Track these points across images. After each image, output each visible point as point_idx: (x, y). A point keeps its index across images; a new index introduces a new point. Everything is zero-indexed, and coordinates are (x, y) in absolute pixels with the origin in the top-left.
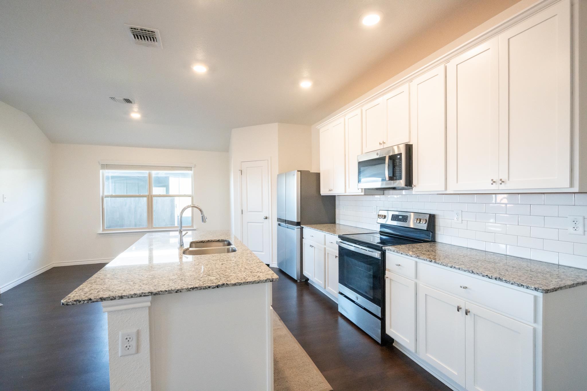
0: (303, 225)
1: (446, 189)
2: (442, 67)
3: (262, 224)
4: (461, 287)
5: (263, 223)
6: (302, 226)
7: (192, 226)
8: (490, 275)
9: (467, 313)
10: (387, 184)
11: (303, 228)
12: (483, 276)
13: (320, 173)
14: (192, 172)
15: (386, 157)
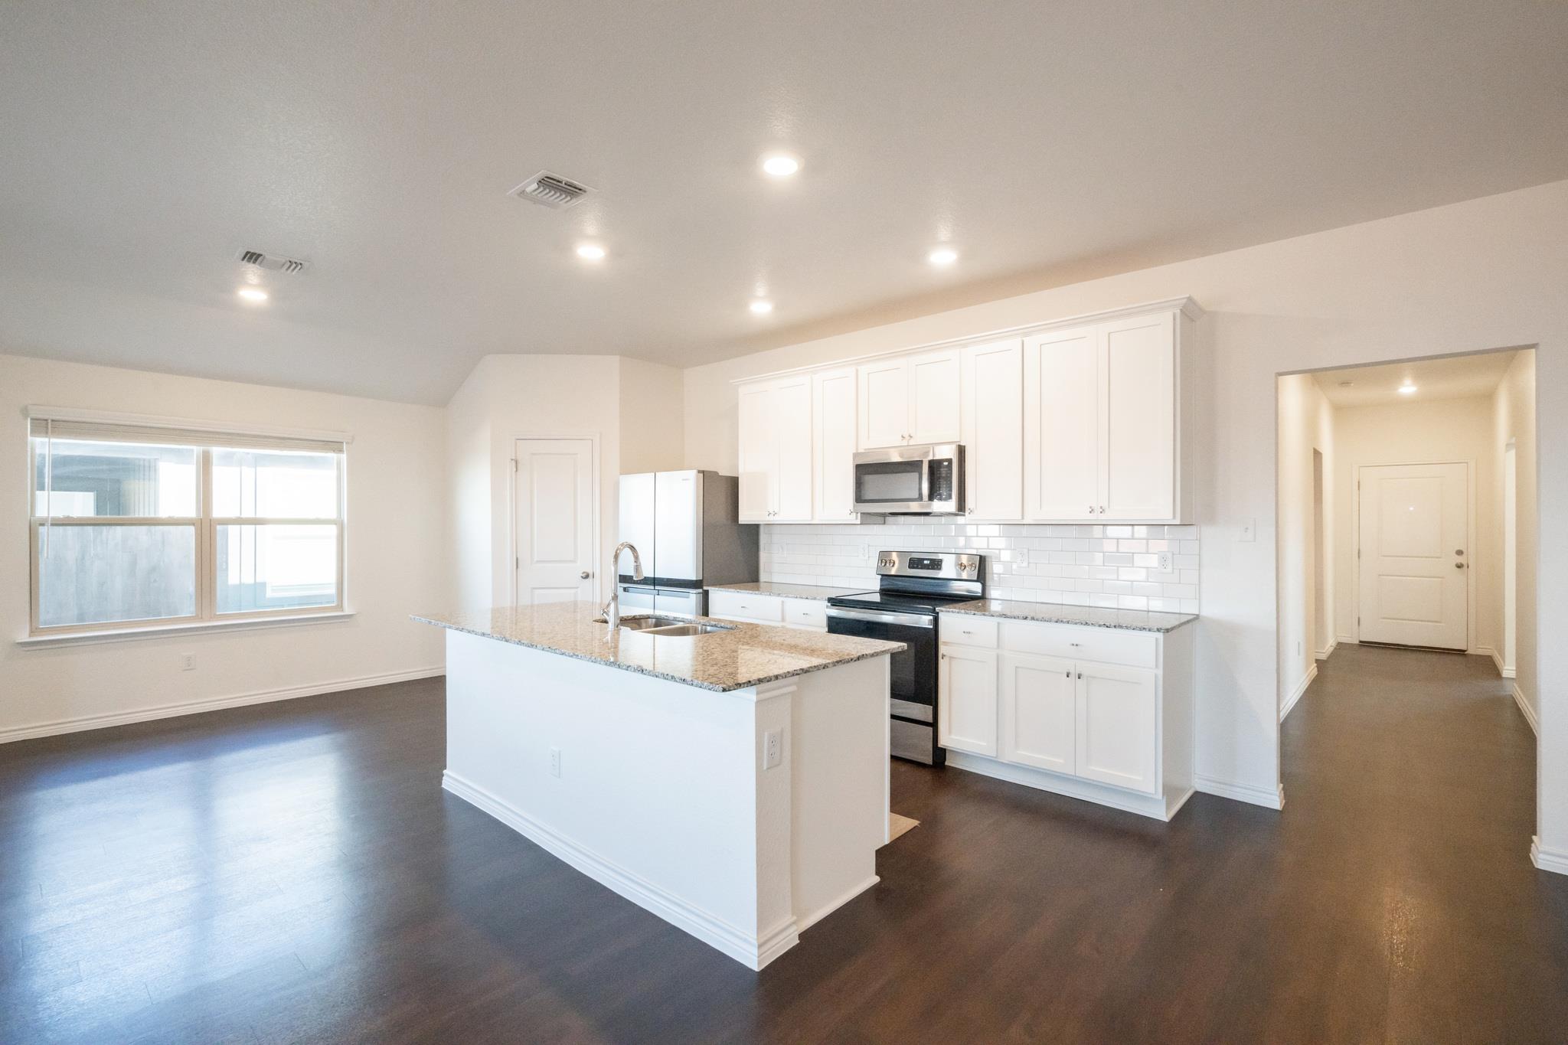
0: (708, 586)
1: (1023, 518)
2: (1017, 342)
3: (573, 591)
4: (1073, 645)
5: (577, 588)
6: (705, 588)
7: (340, 606)
8: (1108, 624)
9: (1079, 677)
10: (922, 506)
11: (708, 591)
12: (1100, 626)
13: (738, 478)
14: (344, 456)
15: (922, 461)
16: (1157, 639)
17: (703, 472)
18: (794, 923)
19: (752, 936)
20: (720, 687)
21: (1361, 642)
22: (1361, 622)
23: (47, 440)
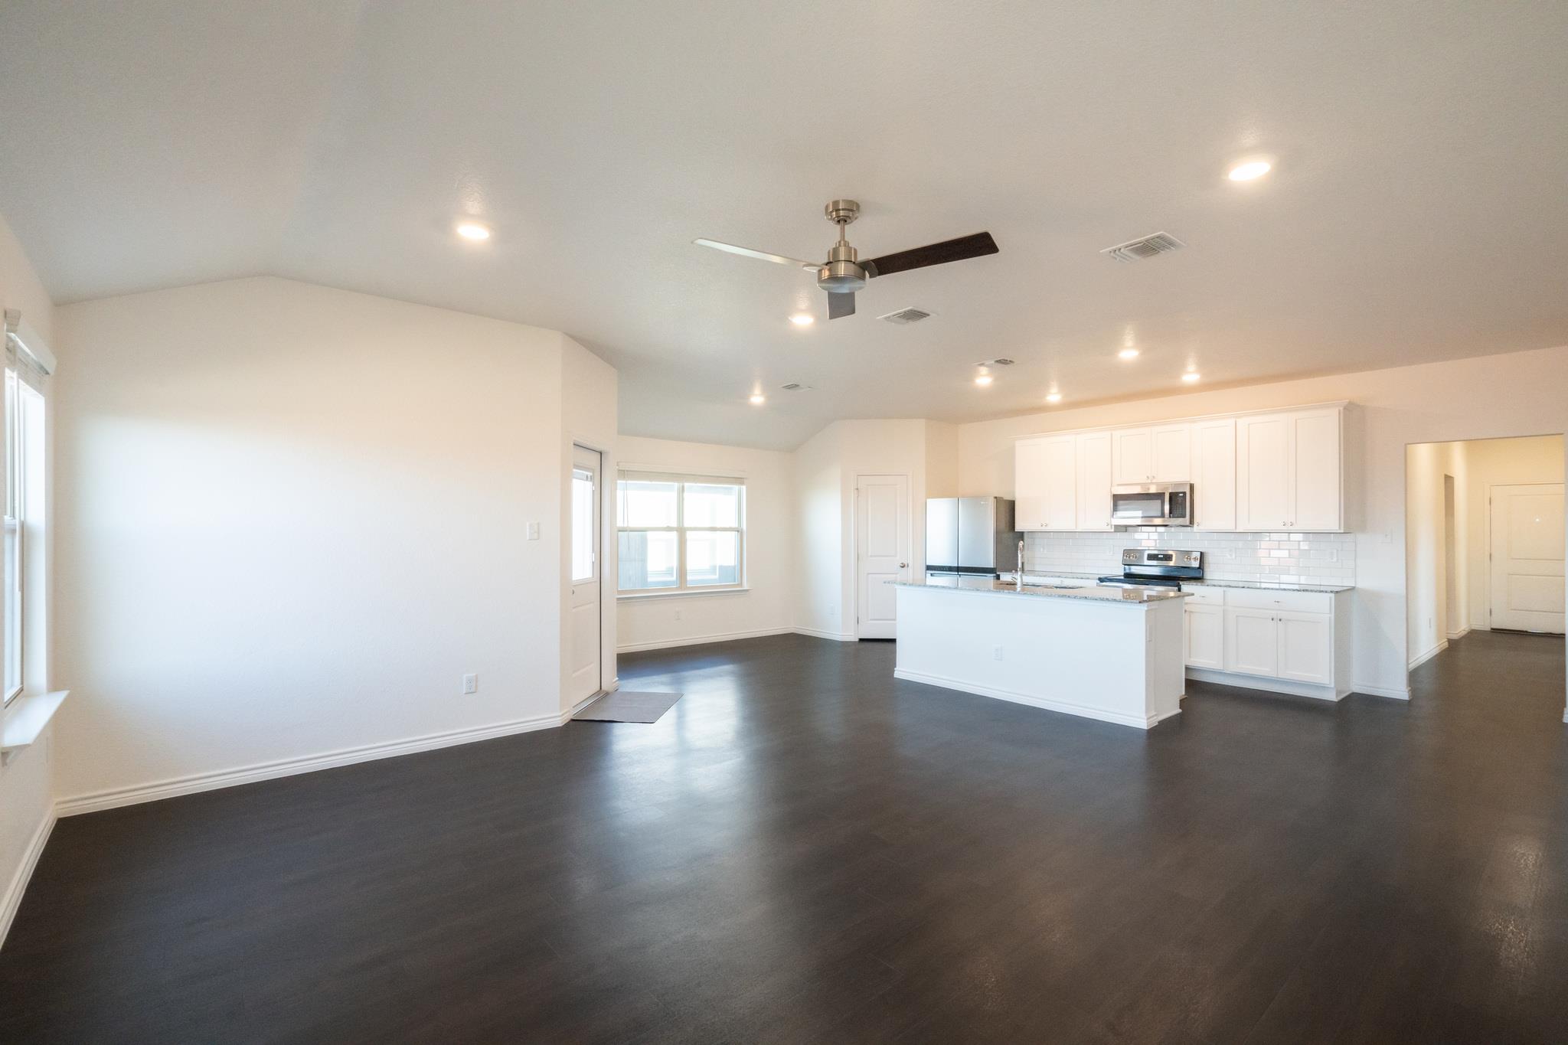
1: (1235, 528)
2: (1231, 422)
4: (1276, 602)
5: (896, 574)
6: (998, 573)
7: (741, 584)
8: (1299, 589)
9: (1280, 620)
10: (1164, 521)
12: (1293, 590)
13: (1014, 502)
14: (744, 488)
15: (1164, 493)
16: (1330, 598)
17: (996, 498)
18: (1156, 715)
19: (1144, 715)
20: (1138, 601)
21: (1492, 629)
22: (1493, 613)
23: (624, 482)
